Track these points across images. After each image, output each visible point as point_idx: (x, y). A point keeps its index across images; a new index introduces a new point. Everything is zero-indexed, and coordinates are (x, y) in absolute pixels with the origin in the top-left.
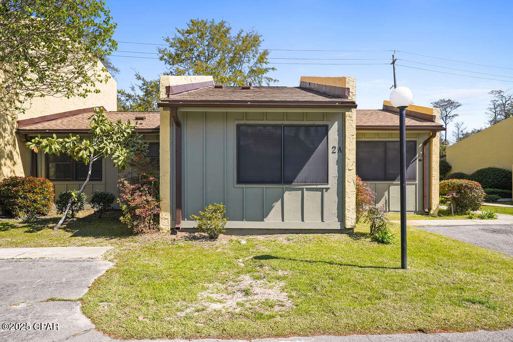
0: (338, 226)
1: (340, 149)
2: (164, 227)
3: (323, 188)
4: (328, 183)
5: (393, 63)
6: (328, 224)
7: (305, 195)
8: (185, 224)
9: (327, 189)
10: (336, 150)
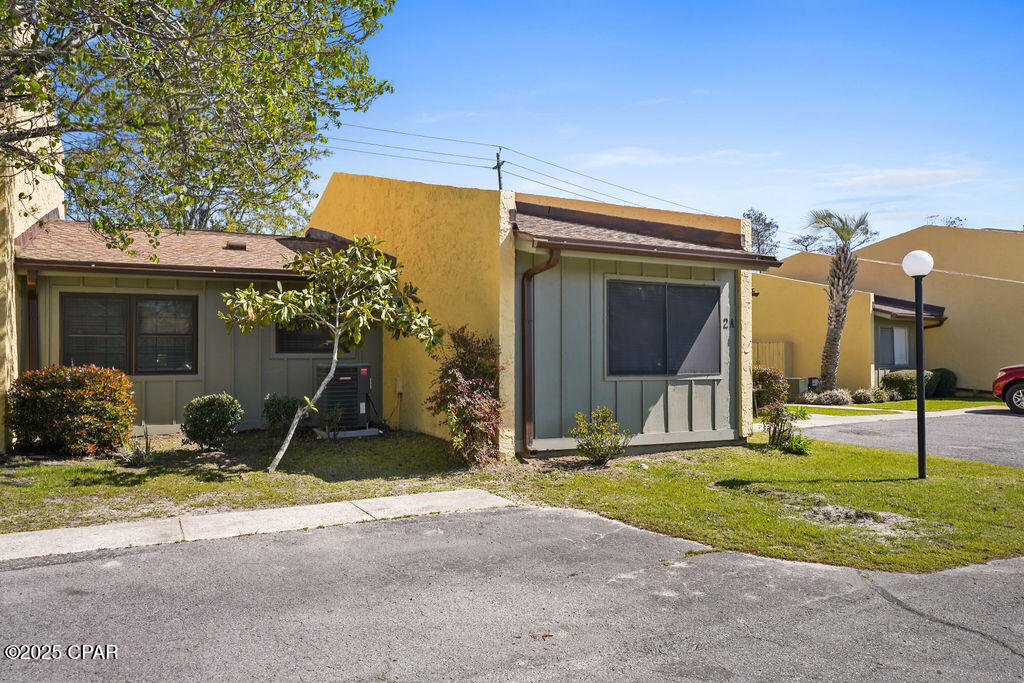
0: (730, 435)
1: (732, 323)
2: (507, 452)
3: (714, 380)
4: (720, 371)
5: (498, 167)
6: (721, 433)
7: (693, 390)
8: (538, 445)
9: (719, 381)
10: (728, 325)
